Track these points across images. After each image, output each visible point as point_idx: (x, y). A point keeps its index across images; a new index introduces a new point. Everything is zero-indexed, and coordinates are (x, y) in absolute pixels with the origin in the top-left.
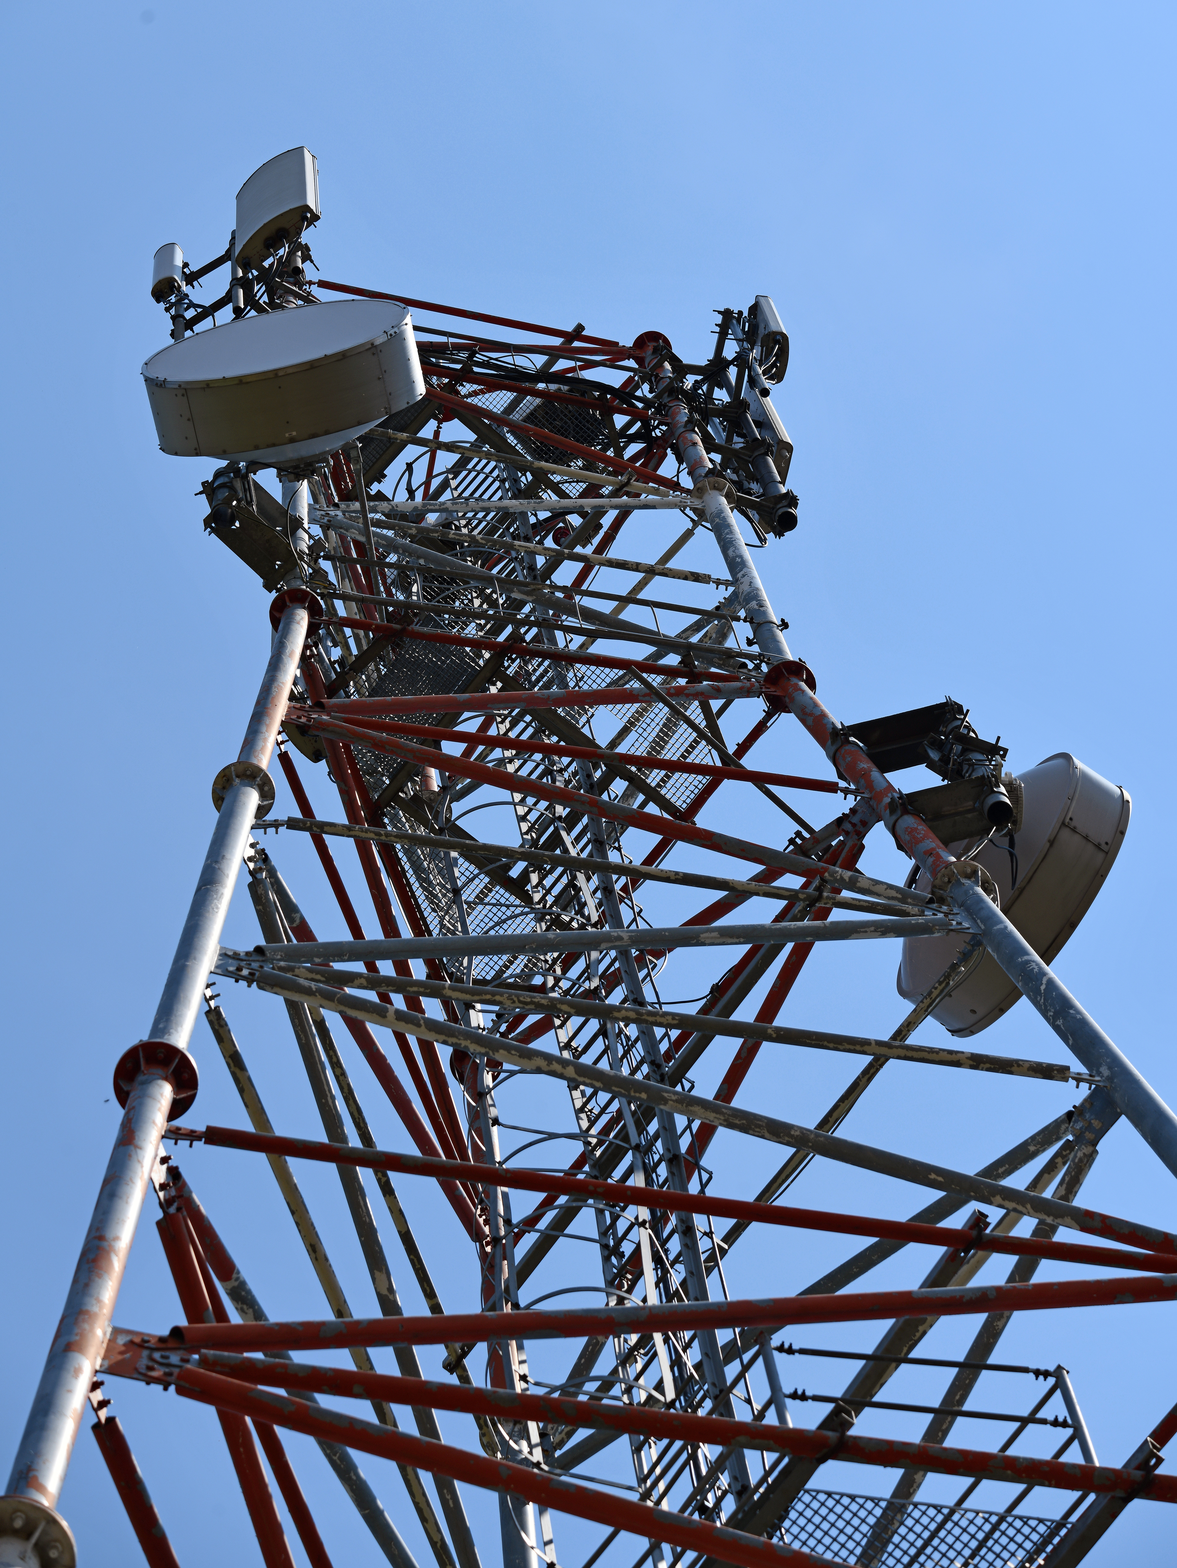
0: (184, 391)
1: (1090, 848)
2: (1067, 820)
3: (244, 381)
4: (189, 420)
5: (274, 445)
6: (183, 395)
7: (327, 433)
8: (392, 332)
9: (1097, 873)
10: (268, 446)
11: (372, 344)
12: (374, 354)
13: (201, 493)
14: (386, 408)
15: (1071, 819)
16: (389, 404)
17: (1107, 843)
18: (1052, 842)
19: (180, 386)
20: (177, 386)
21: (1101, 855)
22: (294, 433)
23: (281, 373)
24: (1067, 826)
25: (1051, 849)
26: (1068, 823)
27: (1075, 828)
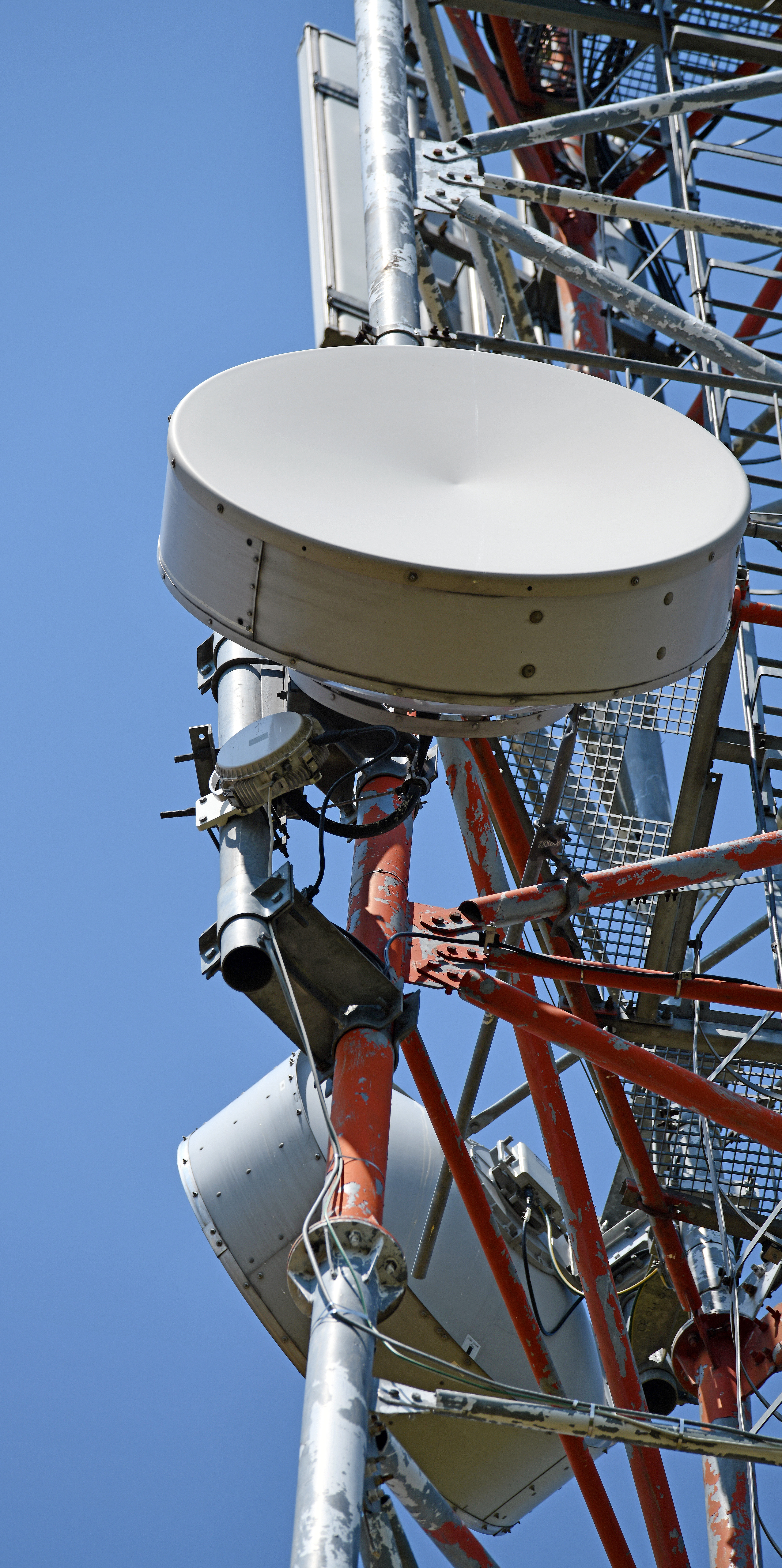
24: (254, 630)
25: (306, 655)
26: (248, 628)
27: (250, 613)
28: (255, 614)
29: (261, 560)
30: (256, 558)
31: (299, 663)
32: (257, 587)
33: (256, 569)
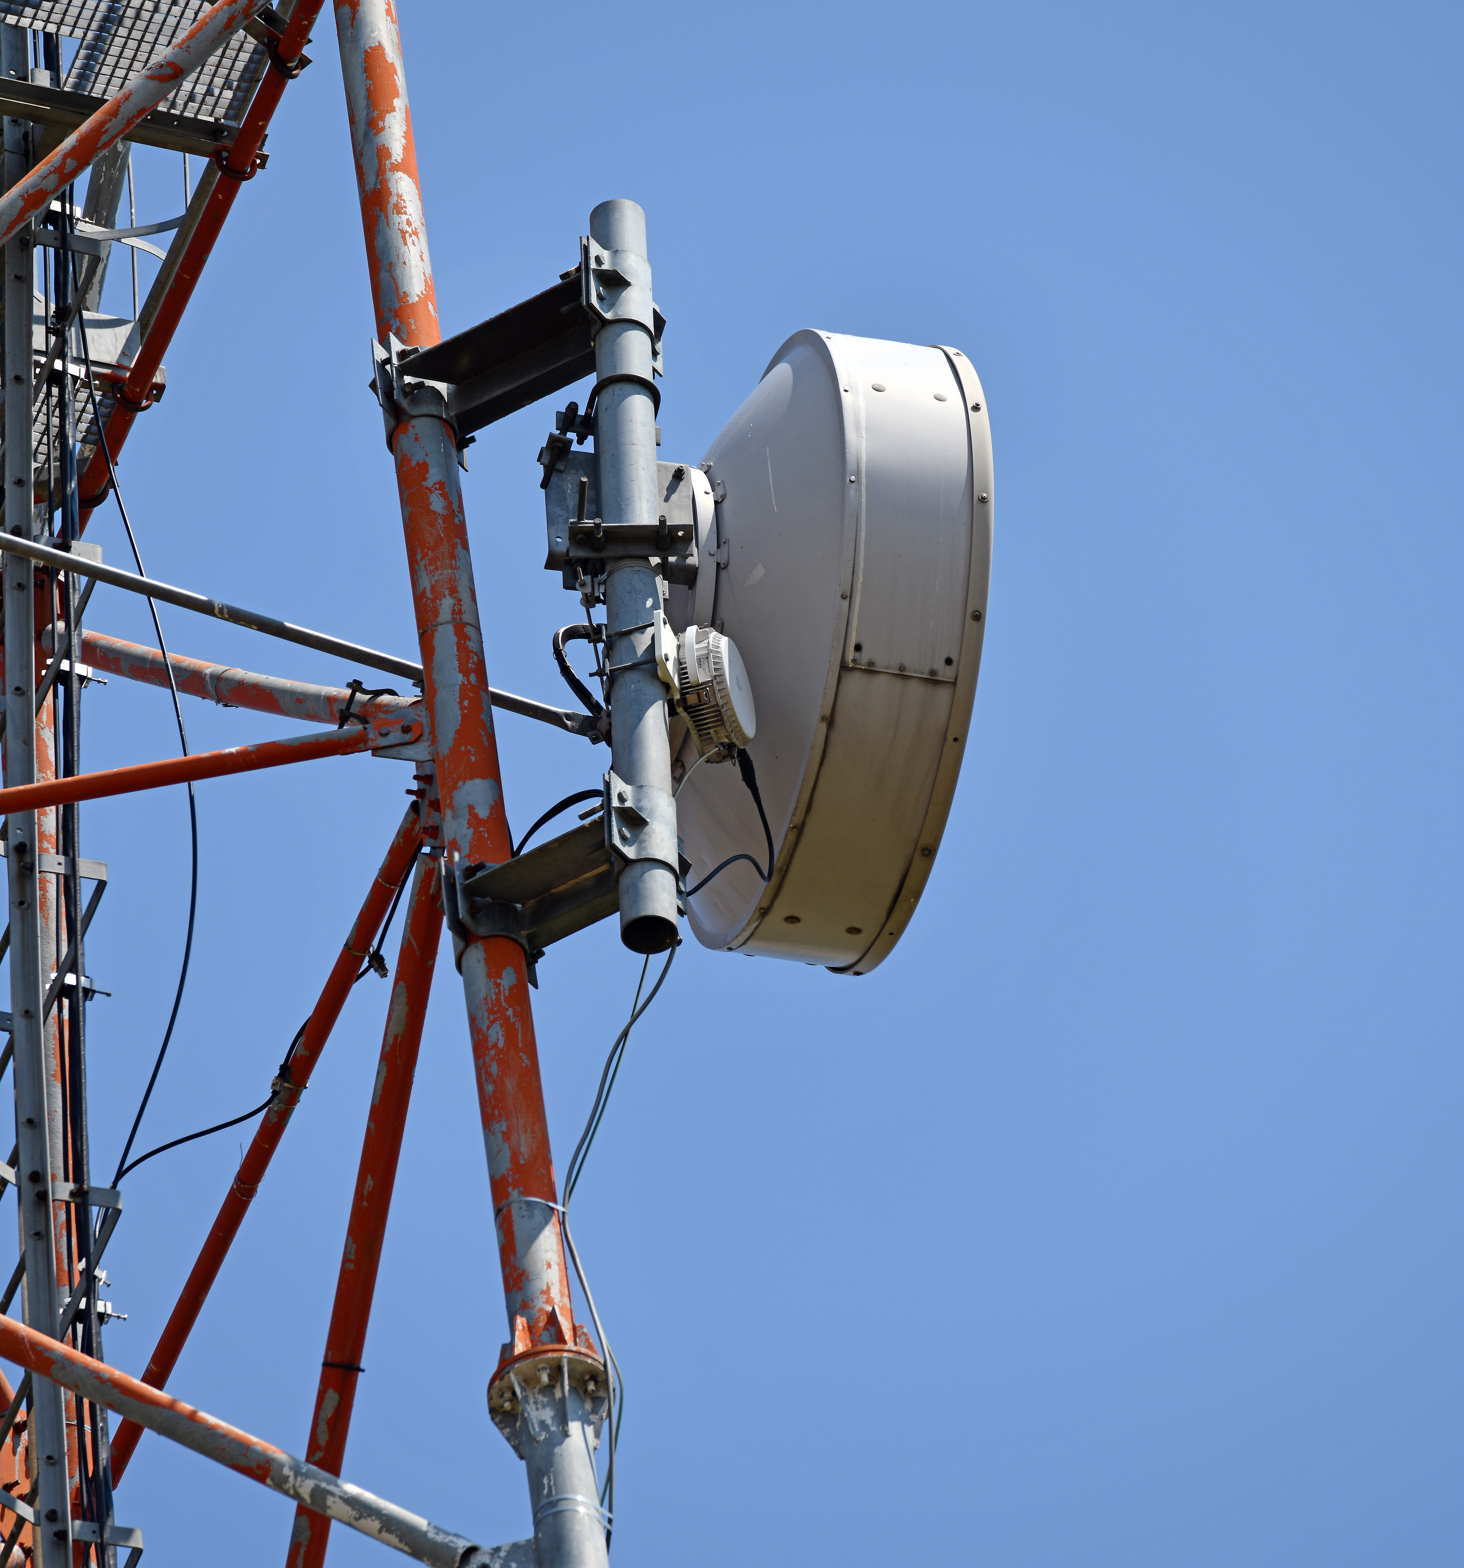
1: (915, 690)
2: (851, 654)
9: (945, 738)
15: (858, 648)
17: (949, 661)
18: (830, 721)
21: (943, 694)
24: (853, 669)
25: (834, 734)
26: (854, 661)
27: (871, 663)
28: (870, 670)
29: (932, 680)
30: (933, 672)
31: (824, 727)
32: (902, 675)
33: (922, 673)
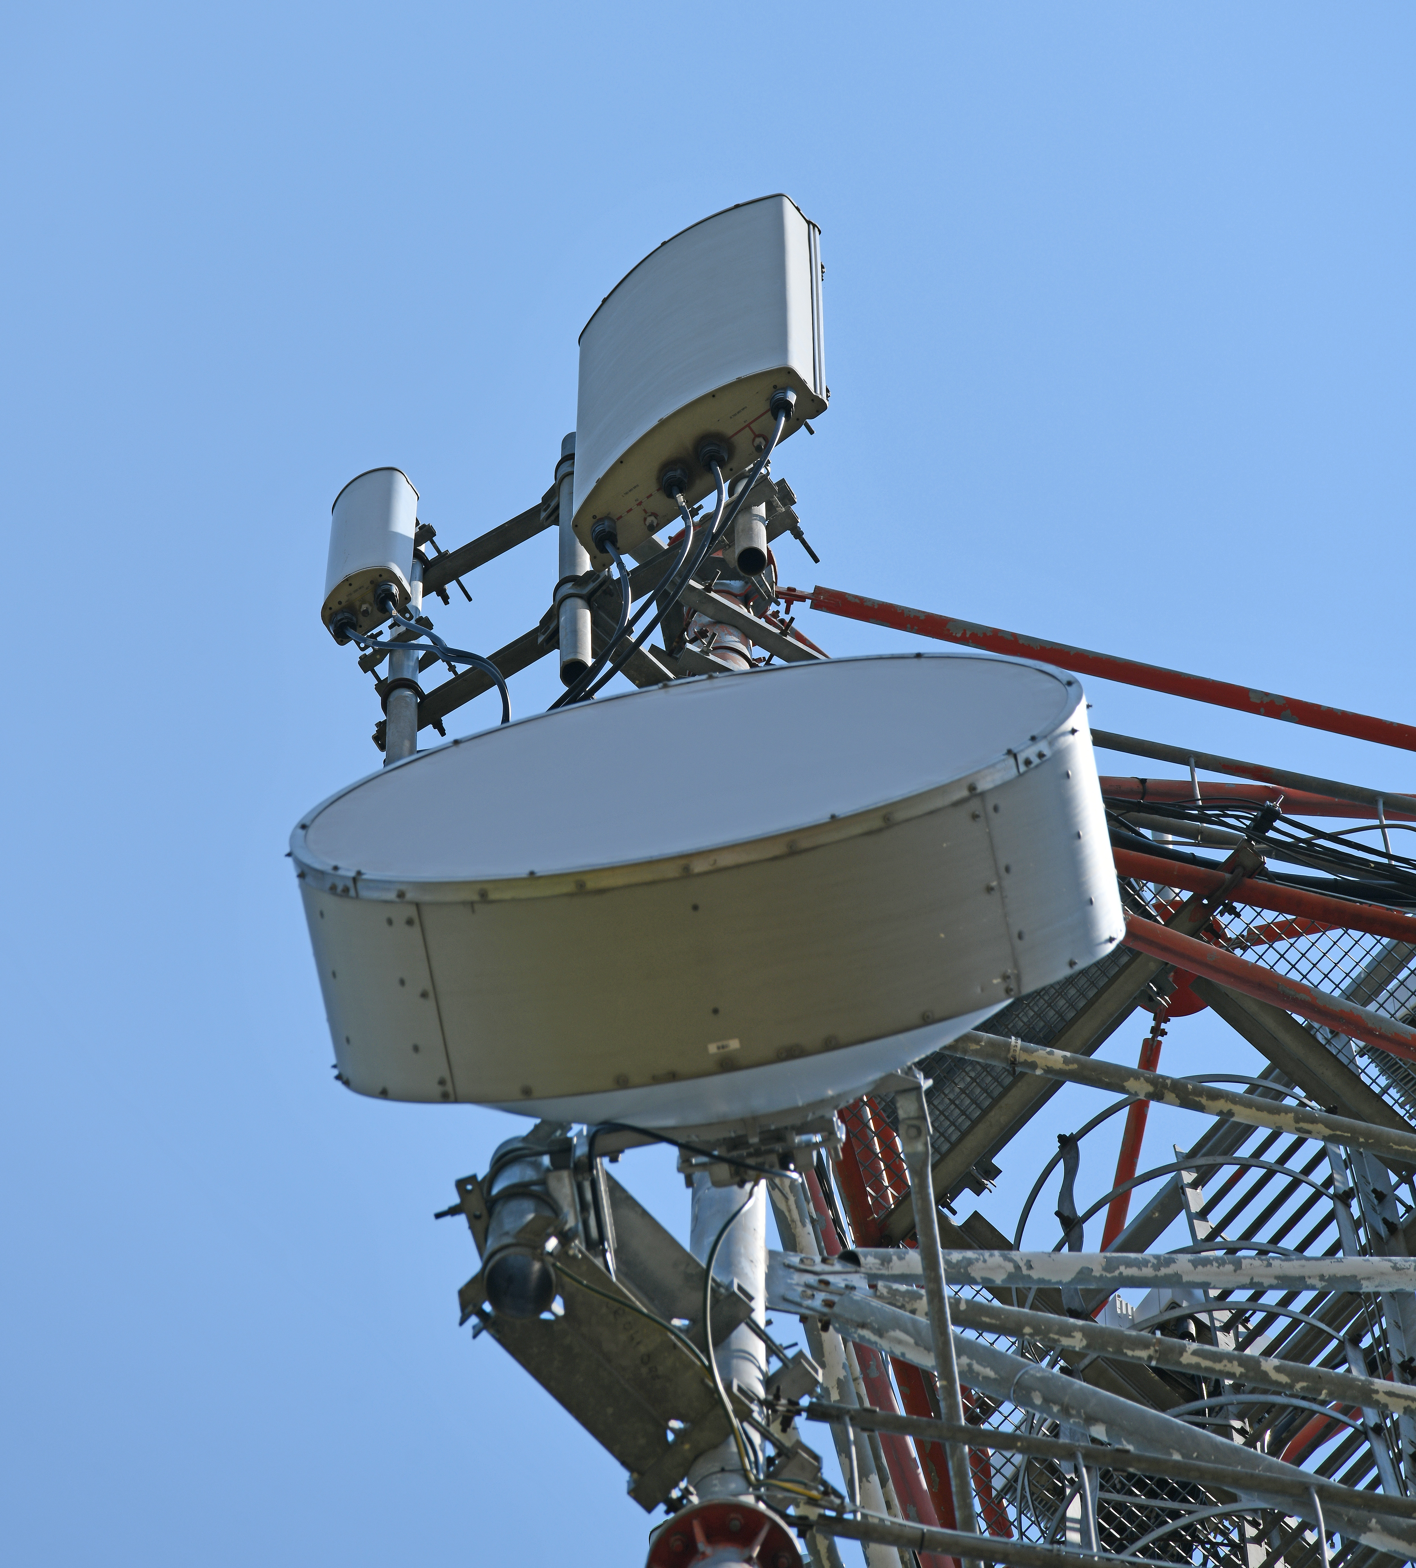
0: (412, 912)
3: (591, 885)
4: (424, 995)
5: (673, 1077)
6: (410, 922)
7: (830, 1045)
8: (1031, 752)
10: (657, 1080)
11: (972, 788)
12: (975, 817)
13: (453, 1211)
14: (1005, 977)
16: (1016, 965)
19: (401, 895)
20: (392, 896)
22: (734, 1044)
23: (699, 867)
